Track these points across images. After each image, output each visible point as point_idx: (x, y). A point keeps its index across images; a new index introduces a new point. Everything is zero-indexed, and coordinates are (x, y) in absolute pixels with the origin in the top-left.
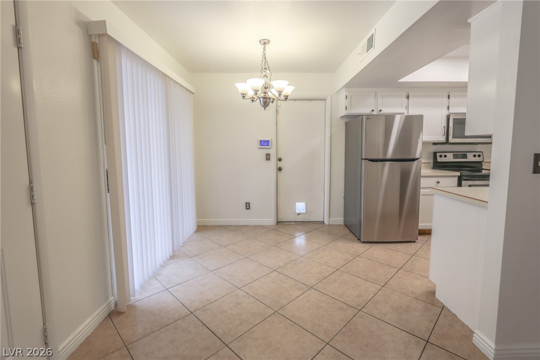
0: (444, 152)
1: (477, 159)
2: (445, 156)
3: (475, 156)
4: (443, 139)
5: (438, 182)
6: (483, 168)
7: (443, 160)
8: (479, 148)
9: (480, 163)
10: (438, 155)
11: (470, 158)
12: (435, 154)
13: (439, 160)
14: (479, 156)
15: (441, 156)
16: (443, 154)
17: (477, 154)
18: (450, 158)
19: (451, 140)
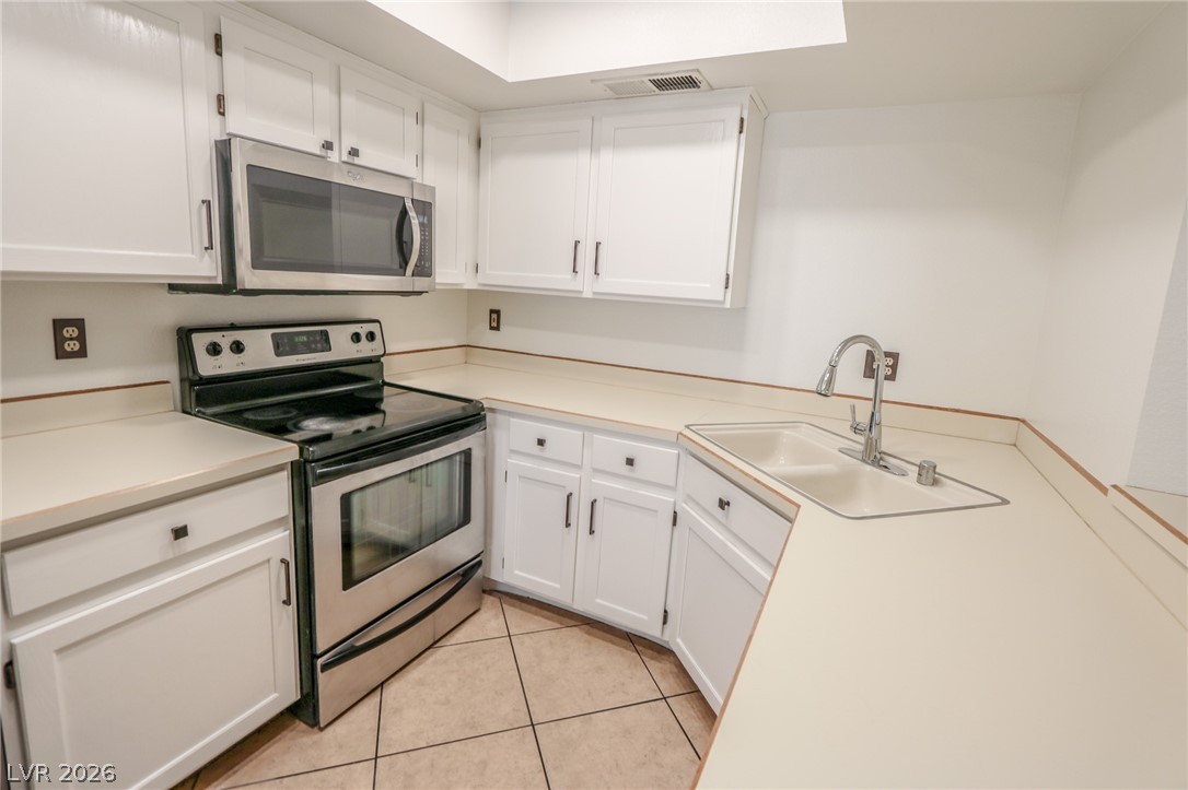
0: (233, 327)
1: (365, 349)
2: (238, 347)
3: (356, 337)
4: (208, 268)
5: (180, 533)
6: (387, 380)
7: (227, 364)
8: (368, 307)
9: (374, 361)
10: (200, 342)
11: (342, 347)
12: (184, 336)
13: (207, 366)
14: (371, 337)
15: (214, 350)
16: (224, 340)
17: (363, 329)
18: (260, 354)
19: (248, 276)
